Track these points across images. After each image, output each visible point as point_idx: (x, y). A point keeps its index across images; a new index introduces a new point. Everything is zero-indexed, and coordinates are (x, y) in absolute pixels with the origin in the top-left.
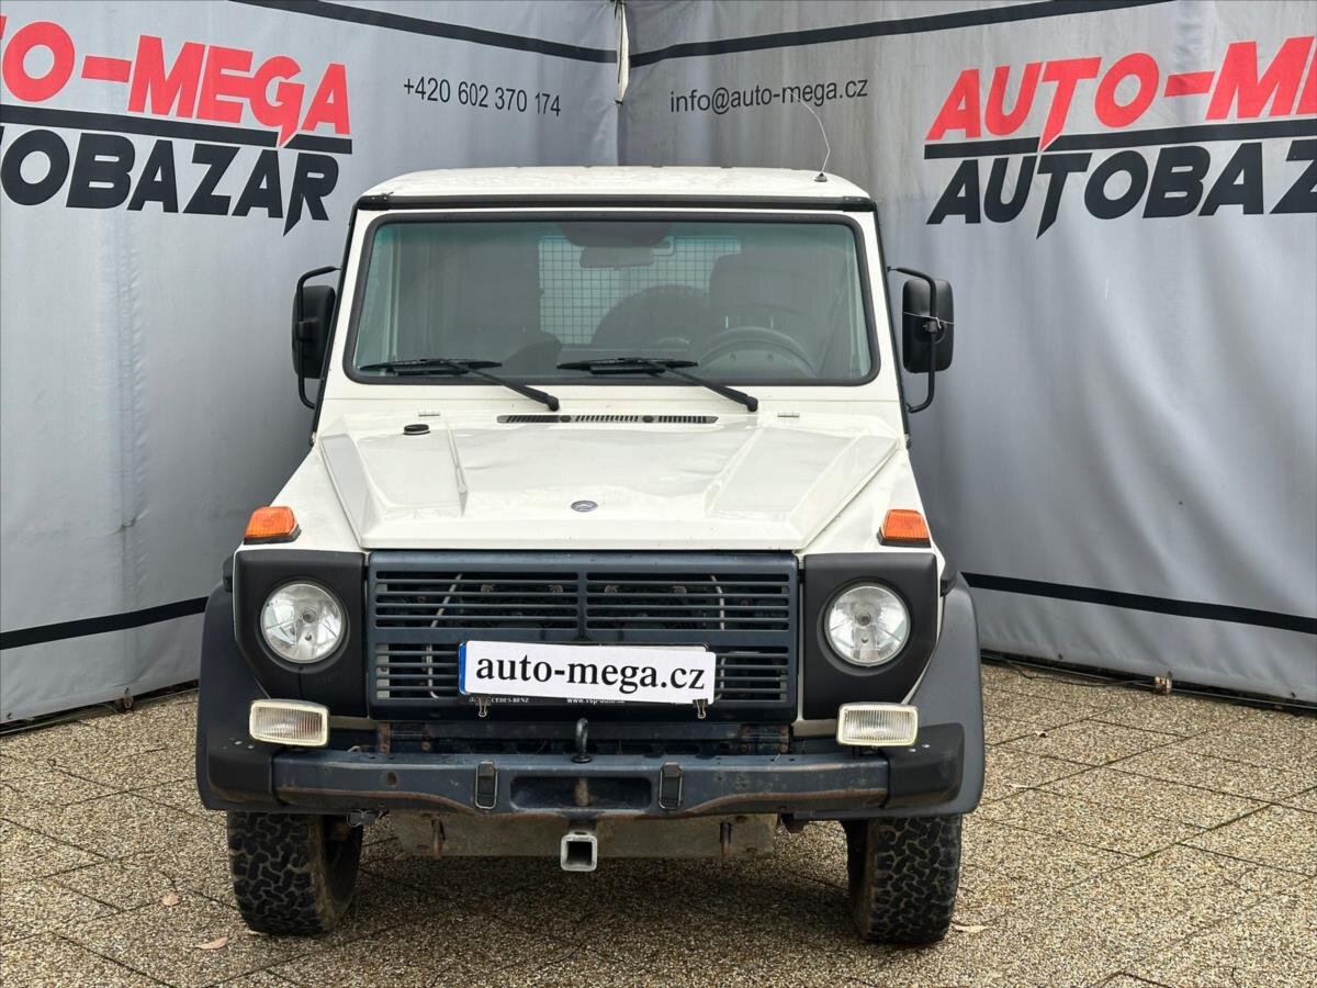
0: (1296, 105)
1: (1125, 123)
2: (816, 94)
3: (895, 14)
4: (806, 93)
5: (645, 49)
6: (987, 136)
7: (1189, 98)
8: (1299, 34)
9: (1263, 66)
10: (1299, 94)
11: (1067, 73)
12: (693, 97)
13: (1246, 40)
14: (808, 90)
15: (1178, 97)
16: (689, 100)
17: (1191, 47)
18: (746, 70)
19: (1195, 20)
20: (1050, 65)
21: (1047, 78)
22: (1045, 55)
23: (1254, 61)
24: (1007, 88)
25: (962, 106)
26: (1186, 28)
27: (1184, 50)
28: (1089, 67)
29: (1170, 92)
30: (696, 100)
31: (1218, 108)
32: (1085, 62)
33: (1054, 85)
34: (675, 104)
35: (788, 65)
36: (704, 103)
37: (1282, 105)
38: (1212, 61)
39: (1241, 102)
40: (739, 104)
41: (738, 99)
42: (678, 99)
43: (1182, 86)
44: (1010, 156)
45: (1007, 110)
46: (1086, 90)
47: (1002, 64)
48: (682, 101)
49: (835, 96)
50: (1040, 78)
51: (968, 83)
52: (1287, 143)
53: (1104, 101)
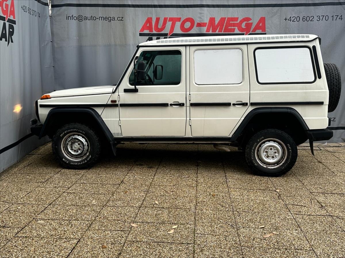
0: (223, 30)
1: (187, 32)
2: (109, 19)
3: (130, 3)
4: (105, 19)
6: (154, 32)
7: (202, 28)
8: (223, 17)
9: (217, 22)
11: (174, 20)
12: (72, 17)
13: (213, 17)
14: (106, 18)
15: (199, 27)
16: (71, 17)
17: (202, 17)
18: (88, 12)
19: (203, 12)
20: (170, 18)
21: (169, 21)
22: (169, 16)
23: (215, 21)
24: (159, 22)
25: (148, 25)
26: (201, 13)
27: (201, 18)
28: (179, 20)
29: (197, 26)
30: (73, 17)
31: (208, 30)
32: (178, 18)
33: (171, 23)
34: (68, 18)
35: (101, 12)
36: (75, 18)
38: (206, 21)
39: (212, 29)
40: (86, 19)
41: (86, 18)
42: (68, 17)
43: (200, 25)
44: (160, 37)
45: (160, 26)
46: (178, 24)
47: (158, 17)
48: (69, 17)
49: (114, 20)
50: (168, 21)
51: (149, 20)
53: (182, 27)
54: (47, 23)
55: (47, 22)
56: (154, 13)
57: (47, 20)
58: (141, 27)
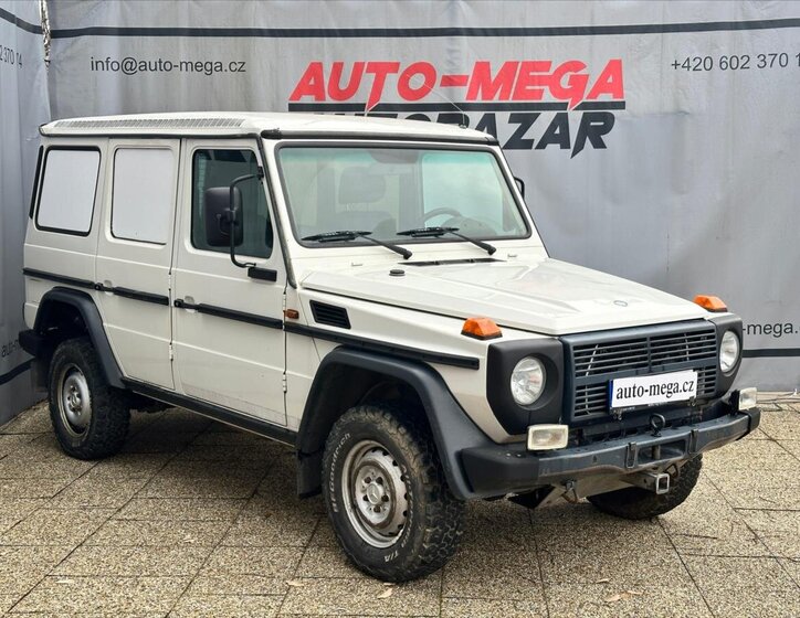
0: (512, 95)
1: (417, 99)
4: (197, 66)
5: (62, 27)
6: (329, 100)
7: (456, 88)
8: (512, 60)
9: (494, 74)
10: (513, 90)
11: (381, 70)
12: (107, 62)
13: (484, 60)
15: (449, 87)
17: (455, 62)
18: (149, 48)
19: (457, 47)
22: (367, 59)
23: (489, 71)
25: (312, 82)
26: (451, 52)
27: (451, 62)
28: (394, 67)
29: (442, 85)
31: (472, 94)
34: (95, 65)
35: (183, 48)
37: (505, 95)
39: (483, 92)
41: (145, 66)
43: (449, 81)
45: (344, 84)
46: (392, 80)
51: (315, 70)
52: (508, 114)
53: (403, 86)
54: (39, 81)
55: (37, 77)
56: (327, 52)
57: (40, 72)
58: (293, 88)
